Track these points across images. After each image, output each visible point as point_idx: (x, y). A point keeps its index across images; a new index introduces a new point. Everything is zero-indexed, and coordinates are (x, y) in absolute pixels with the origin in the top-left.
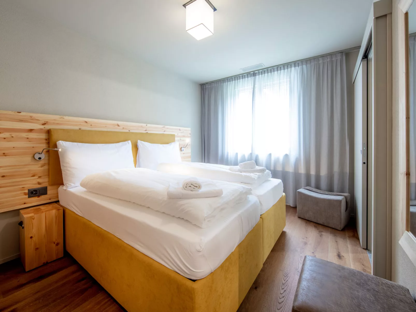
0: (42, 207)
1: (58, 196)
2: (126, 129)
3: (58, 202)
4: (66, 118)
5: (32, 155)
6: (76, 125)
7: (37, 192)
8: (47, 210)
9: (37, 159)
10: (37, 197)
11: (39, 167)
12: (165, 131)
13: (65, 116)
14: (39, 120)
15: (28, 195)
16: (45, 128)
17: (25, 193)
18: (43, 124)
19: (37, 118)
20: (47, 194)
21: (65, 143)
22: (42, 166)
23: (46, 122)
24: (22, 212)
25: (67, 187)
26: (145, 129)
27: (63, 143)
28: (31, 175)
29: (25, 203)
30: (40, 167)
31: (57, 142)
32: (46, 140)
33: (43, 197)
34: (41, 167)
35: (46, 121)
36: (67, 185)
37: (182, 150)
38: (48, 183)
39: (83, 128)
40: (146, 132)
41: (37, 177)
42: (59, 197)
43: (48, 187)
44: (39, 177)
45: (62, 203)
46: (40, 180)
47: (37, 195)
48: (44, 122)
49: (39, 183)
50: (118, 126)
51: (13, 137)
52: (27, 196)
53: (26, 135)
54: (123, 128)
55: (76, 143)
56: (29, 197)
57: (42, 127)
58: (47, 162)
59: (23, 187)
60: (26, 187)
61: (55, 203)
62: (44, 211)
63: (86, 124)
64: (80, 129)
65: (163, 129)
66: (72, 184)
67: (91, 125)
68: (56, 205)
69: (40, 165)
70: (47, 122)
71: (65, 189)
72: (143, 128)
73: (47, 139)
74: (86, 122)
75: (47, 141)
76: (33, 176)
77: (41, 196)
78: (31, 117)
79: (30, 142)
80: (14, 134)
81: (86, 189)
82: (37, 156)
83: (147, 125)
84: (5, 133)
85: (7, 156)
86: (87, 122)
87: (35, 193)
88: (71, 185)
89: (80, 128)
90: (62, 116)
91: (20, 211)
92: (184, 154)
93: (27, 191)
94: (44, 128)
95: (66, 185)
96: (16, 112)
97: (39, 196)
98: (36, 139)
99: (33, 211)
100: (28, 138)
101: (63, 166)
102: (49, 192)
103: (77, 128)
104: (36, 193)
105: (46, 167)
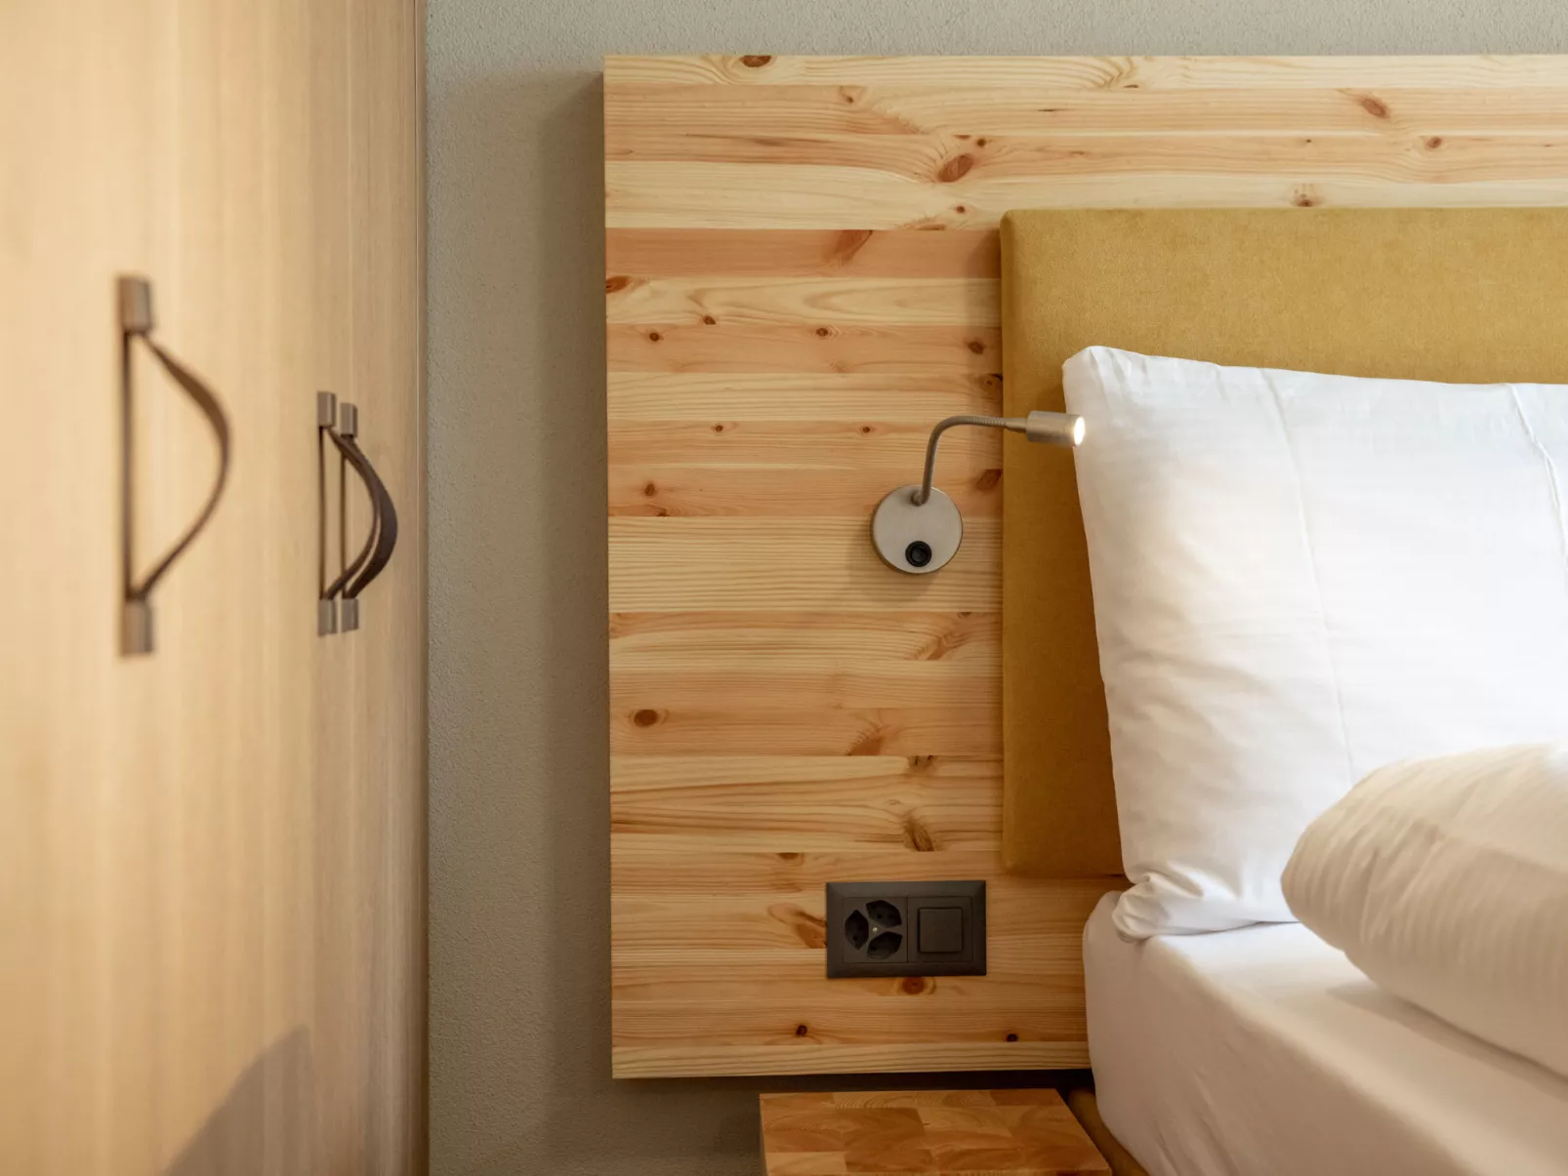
0: (933, 1110)
1: (1080, 1013)
3: (1076, 1083)
4: (1162, 74)
5: (856, 521)
6: (1264, 158)
7: (895, 930)
8: (965, 1146)
9: (903, 564)
10: (898, 982)
11: (916, 656)
13: (1150, 51)
14: (915, 131)
15: (830, 944)
16: (961, 209)
17: (802, 914)
18: (954, 170)
19: (895, 109)
20: (983, 973)
21: (1144, 368)
22: (939, 642)
23: (968, 148)
24: (774, 1110)
25: (1154, 906)
27: (1118, 372)
28: (851, 737)
29: (801, 1031)
30: (921, 651)
31: (1067, 365)
32: (976, 347)
33: (947, 993)
34: (936, 656)
35: (976, 135)
36: (1155, 878)
38: (988, 845)
39: (1342, 188)
41: (901, 764)
42: (1090, 1032)
43: (993, 894)
44: (921, 765)
45: (1114, 1105)
46: (925, 803)
47: (900, 957)
48: (955, 149)
49: (918, 838)
51: (709, 320)
52: (820, 955)
53: (813, 301)
55: (1254, 376)
56: (837, 971)
57: (936, 202)
58: (980, 600)
59: (786, 856)
60: (817, 857)
61: (1053, 1094)
62: (936, 1150)
63: (1370, 132)
64: (1306, 204)
66: (1213, 888)
67: (1436, 143)
68: (1051, 1112)
69: (921, 634)
70: (981, 143)
71: (1134, 928)
73: (987, 342)
74: (1376, 109)
75: (983, 366)
76: (870, 746)
77: (929, 981)
78: (850, 100)
79: (840, 369)
80: (722, 292)
81: (1354, 957)
82: (895, 533)
84: (653, 284)
85: (677, 513)
86: (1385, 100)
87: (880, 938)
88: (1194, 889)
89: (1310, 195)
90: (1119, 60)
91: (763, 1096)
93: (816, 905)
94: (960, 217)
95: (1150, 888)
96: (731, 63)
97: (913, 979)
98: (884, 334)
99: (851, 1126)
100: (823, 332)
101: (1120, 641)
102: (1000, 949)
103: (1272, 189)
104: (890, 942)
105: (973, 660)
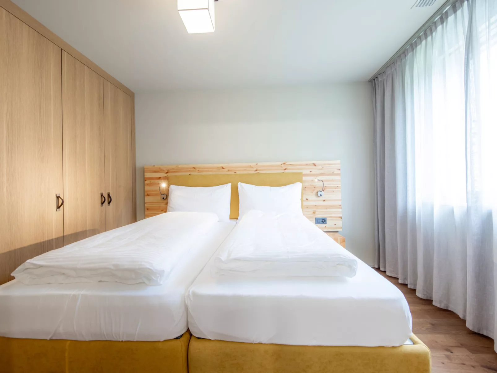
2: (231, 171)
6: (187, 171)
12: (285, 169)
26: (255, 169)
37: (319, 195)
40: (257, 172)
48: (167, 171)
50: (223, 168)
51: (151, 183)
54: (228, 170)
63: (194, 170)
65: (281, 167)
72: (252, 168)
74: (194, 168)
83: (257, 164)
84: (148, 181)
92: (324, 201)
94: (167, 176)
96: (152, 166)
103: (188, 173)
